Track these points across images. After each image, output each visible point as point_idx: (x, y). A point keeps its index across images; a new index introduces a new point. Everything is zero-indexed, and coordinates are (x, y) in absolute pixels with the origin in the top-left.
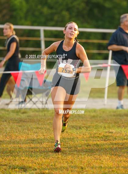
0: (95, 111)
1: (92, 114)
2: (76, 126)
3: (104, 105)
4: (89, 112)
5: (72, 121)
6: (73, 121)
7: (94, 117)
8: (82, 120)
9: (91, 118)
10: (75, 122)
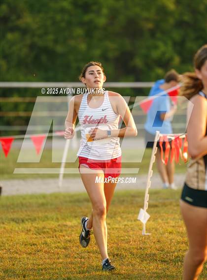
0: (44, 197)
1: (41, 201)
2: (17, 218)
3: (58, 187)
4: (37, 198)
5: (12, 212)
6: (14, 212)
7: (43, 204)
8: (26, 211)
9: (38, 207)
10: (15, 214)
